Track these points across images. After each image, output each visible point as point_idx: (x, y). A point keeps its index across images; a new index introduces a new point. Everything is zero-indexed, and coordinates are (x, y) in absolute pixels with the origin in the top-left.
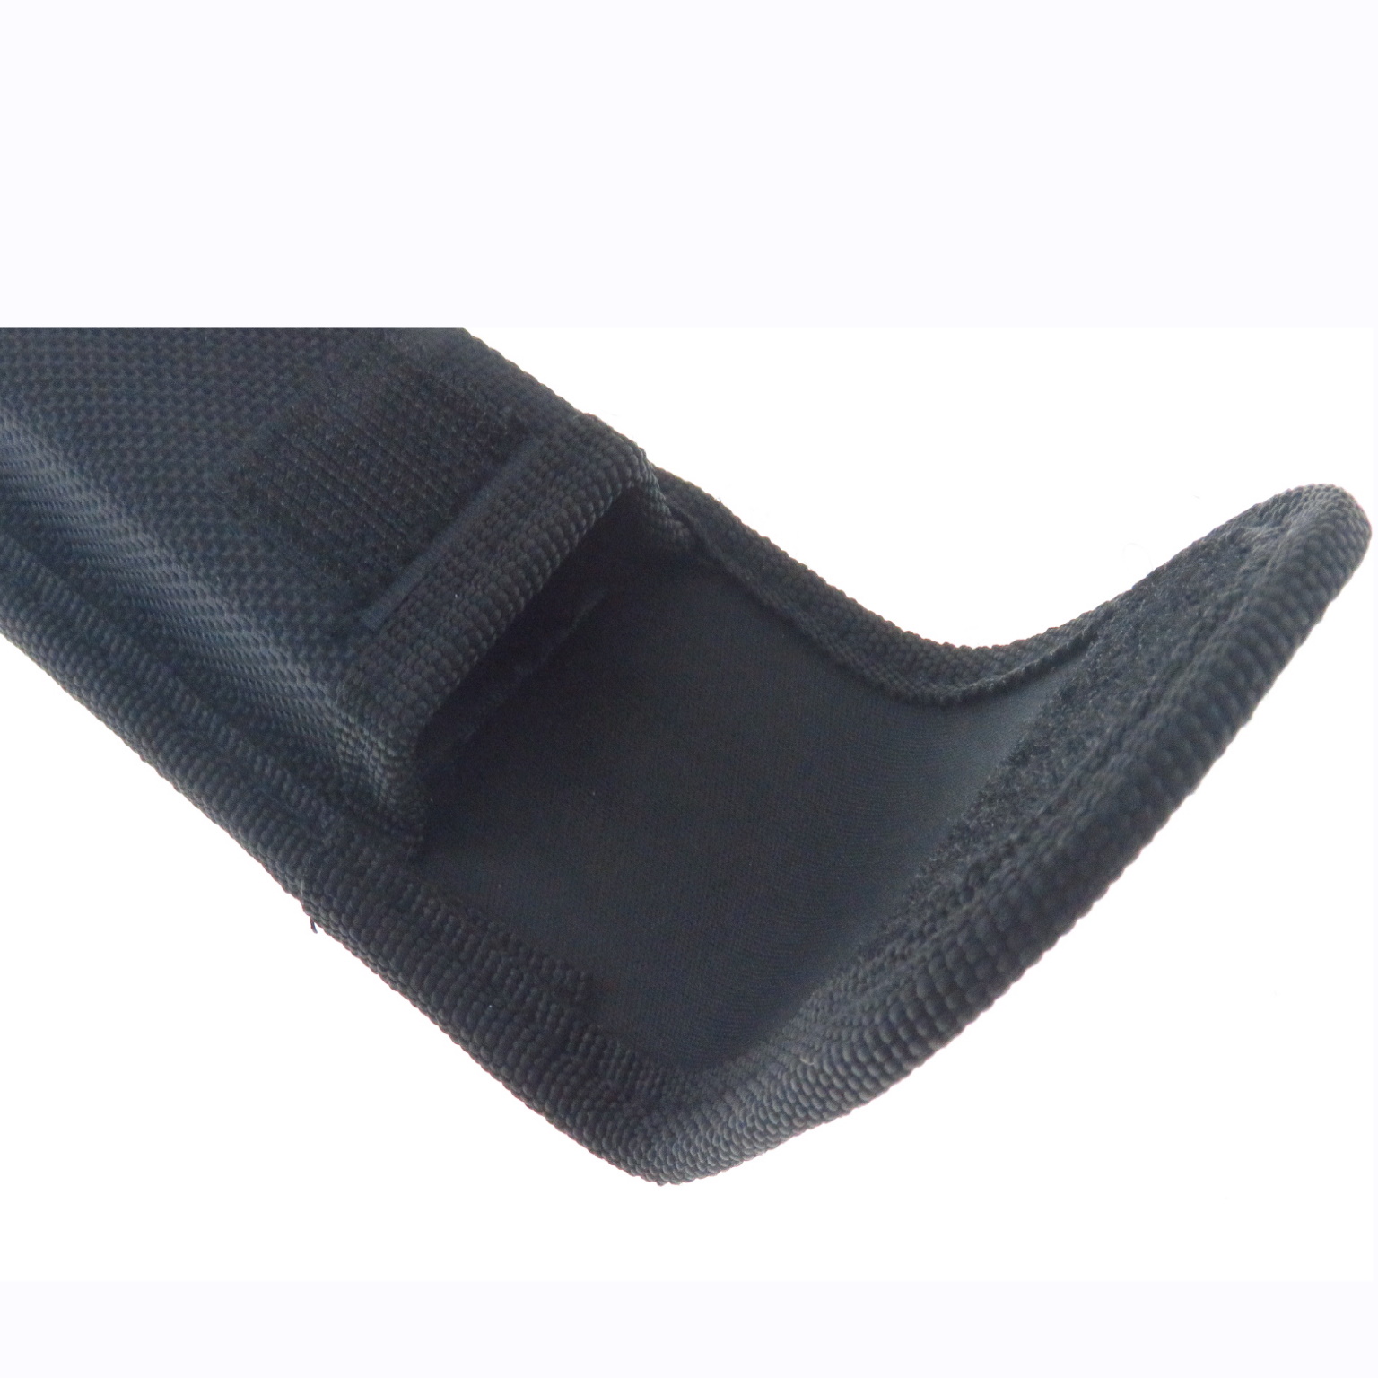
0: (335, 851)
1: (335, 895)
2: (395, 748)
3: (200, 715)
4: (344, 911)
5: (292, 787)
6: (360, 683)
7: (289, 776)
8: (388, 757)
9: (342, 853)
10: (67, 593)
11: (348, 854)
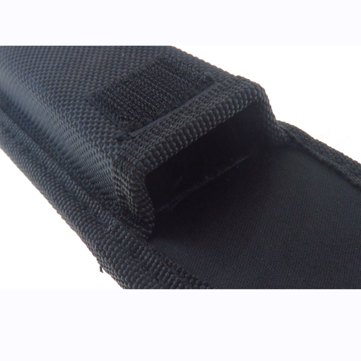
0: (111, 232)
1: (107, 250)
2: (133, 180)
3: (74, 187)
4: (110, 257)
5: (101, 212)
6: (123, 155)
7: (101, 207)
8: (131, 184)
9: (113, 234)
10: (39, 150)
11: (116, 233)
